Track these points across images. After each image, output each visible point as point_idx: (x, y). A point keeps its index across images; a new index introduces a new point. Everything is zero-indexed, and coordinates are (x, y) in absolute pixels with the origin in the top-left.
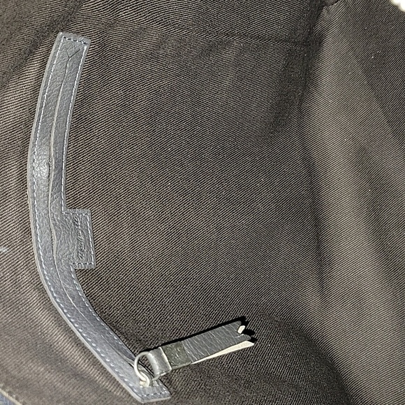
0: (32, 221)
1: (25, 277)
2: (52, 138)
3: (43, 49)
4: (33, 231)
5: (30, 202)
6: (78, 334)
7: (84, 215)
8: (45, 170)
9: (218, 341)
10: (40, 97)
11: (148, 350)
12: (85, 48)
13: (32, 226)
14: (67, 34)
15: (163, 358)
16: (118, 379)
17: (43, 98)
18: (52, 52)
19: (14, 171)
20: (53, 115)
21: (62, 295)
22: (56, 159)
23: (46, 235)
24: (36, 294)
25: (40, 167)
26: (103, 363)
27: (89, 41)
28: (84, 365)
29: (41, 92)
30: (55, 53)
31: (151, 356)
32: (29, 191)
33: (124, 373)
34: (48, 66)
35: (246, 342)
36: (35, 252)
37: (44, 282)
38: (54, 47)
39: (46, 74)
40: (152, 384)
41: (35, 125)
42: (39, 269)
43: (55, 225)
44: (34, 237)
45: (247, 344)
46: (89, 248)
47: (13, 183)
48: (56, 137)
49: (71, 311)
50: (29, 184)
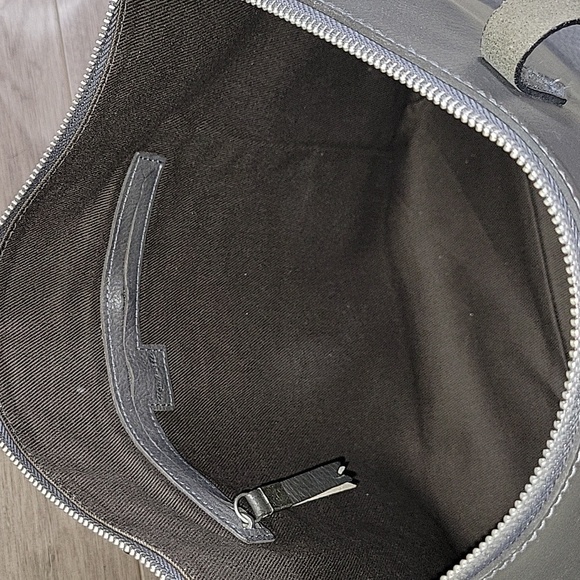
0: (107, 358)
1: (105, 420)
2: (126, 266)
3: (119, 171)
4: (109, 369)
5: (104, 337)
6: (170, 478)
7: (160, 351)
8: (119, 302)
9: (318, 482)
10: (114, 222)
11: (248, 491)
12: (161, 167)
13: (107, 364)
14: (144, 154)
15: (264, 500)
16: (219, 521)
17: (117, 223)
18: (128, 173)
19: (87, 304)
20: (126, 241)
21: (145, 439)
22: (130, 289)
23: (122, 373)
24: (118, 438)
25: (114, 300)
26: (201, 506)
27: (164, 160)
28: (181, 508)
29: (115, 217)
30: (131, 174)
31: (250, 496)
32: (103, 326)
33: (224, 515)
34: (123, 188)
35: (347, 483)
36: (113, 392)
37: (124, 424)
38: (130, 169)
39: (121, 197)
40: (254, 526)
41: (108, 253)
42: (118, 411)
43: (131, 362)
44: (110, 376)
45: (349, 486)
46: (166, 387)
47: (87, 316)
48: (129, 264)
49: (157, 454)
50: (103, 317)
